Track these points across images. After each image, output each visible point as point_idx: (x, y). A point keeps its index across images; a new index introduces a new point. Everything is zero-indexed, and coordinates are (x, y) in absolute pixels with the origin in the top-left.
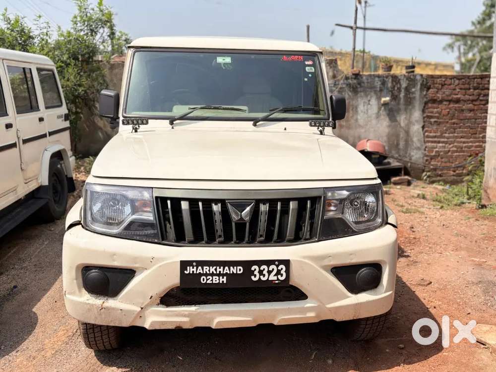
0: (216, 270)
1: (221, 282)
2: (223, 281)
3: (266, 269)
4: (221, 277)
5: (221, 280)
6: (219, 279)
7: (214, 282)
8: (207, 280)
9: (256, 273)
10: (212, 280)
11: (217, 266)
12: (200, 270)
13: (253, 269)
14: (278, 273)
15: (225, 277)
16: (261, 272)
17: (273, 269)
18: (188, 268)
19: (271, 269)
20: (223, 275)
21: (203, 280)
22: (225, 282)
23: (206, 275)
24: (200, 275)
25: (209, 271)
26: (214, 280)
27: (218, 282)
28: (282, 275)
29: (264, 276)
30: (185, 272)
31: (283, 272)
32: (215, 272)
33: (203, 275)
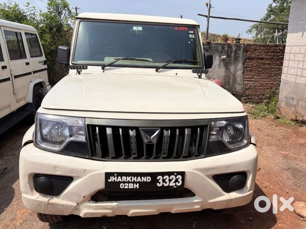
0: (131, 179)
1: (135, 188)
2: (136, 187)
3: (168, 179)
4: (135, 184)
5: (135, 186)
6: (133, 186)
7: (130, 187)
8: (125, 186)
9: (161, 181)
10: (128, 186)
11: (132, 176)
12: (119, 179)
13: (158, 178)
14: (177, 181)
15: (138, 184)
16: (164, 181)
17: (173, 178)
18: (111, 177)
19: (171, 178)
20: (136, 183)
21: (122, 186)
22: (138, 187)
23: (124, 182)
24: (120, 182)
25: (126, 179)
26: (130, 186)
27: (132, 187)
28: (179, 182)
29: (166, 183)
30: (109, 180)
31: (180, 180)
32: (130, 181)
33: (122, 182)
